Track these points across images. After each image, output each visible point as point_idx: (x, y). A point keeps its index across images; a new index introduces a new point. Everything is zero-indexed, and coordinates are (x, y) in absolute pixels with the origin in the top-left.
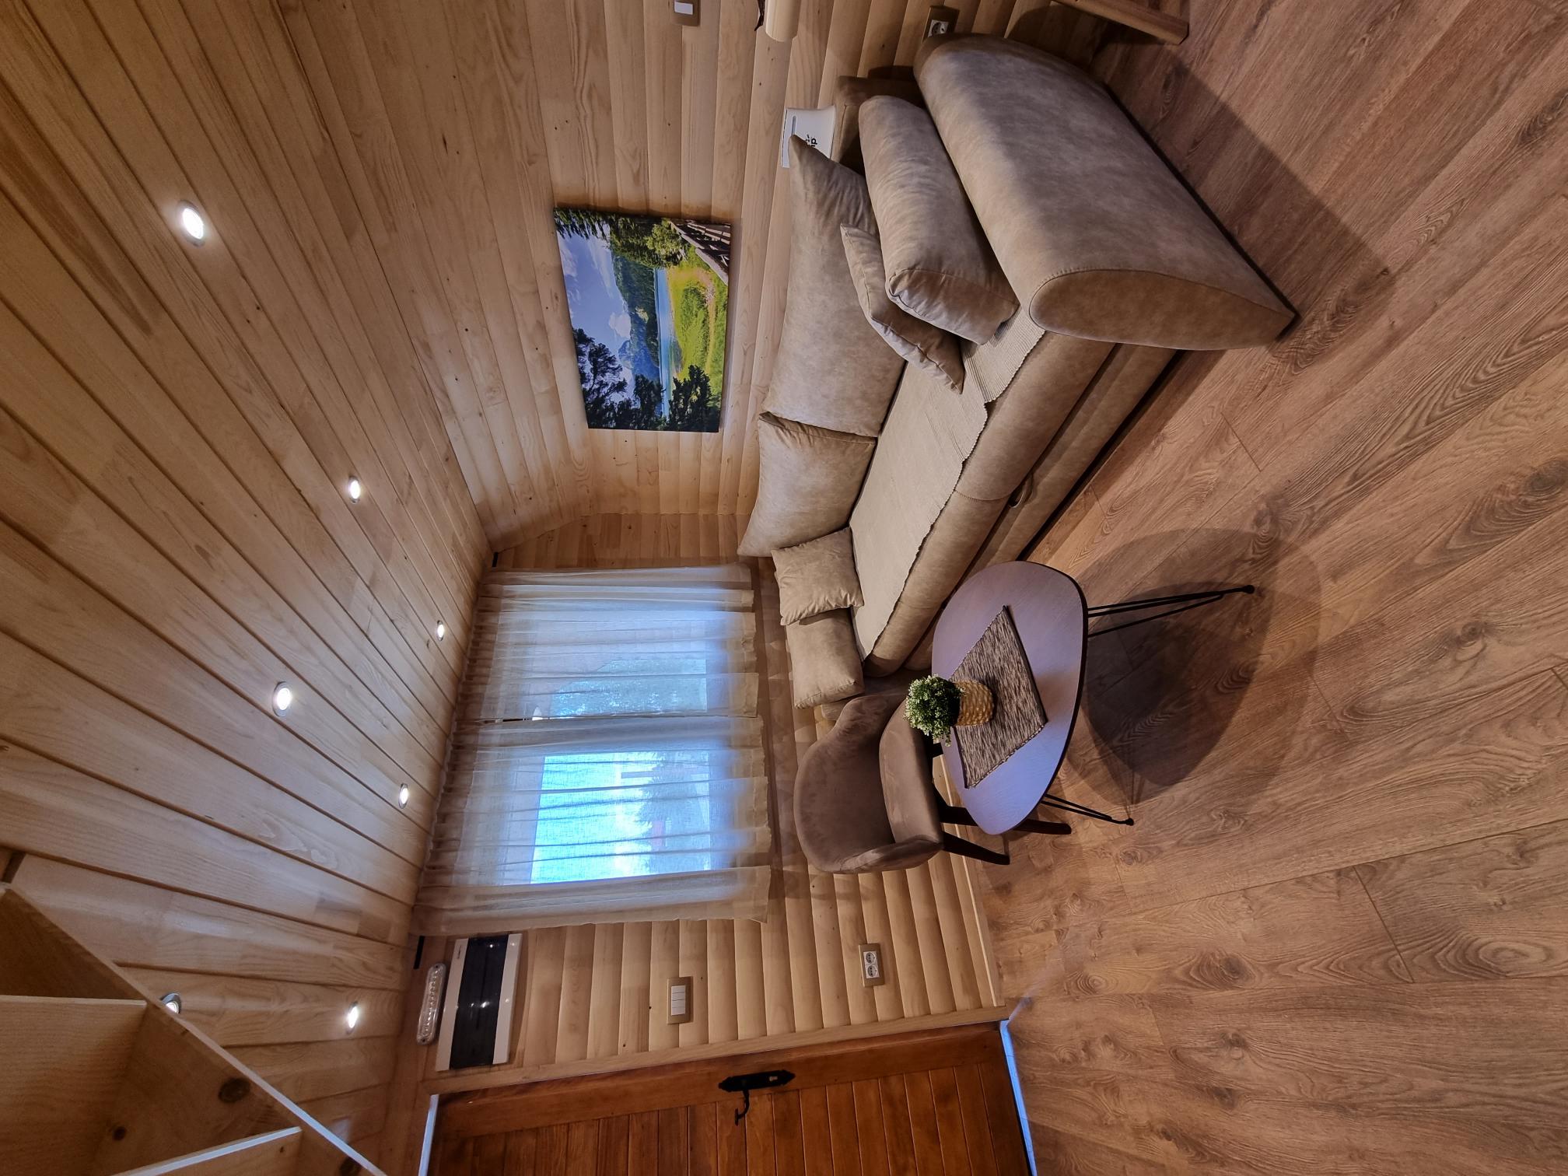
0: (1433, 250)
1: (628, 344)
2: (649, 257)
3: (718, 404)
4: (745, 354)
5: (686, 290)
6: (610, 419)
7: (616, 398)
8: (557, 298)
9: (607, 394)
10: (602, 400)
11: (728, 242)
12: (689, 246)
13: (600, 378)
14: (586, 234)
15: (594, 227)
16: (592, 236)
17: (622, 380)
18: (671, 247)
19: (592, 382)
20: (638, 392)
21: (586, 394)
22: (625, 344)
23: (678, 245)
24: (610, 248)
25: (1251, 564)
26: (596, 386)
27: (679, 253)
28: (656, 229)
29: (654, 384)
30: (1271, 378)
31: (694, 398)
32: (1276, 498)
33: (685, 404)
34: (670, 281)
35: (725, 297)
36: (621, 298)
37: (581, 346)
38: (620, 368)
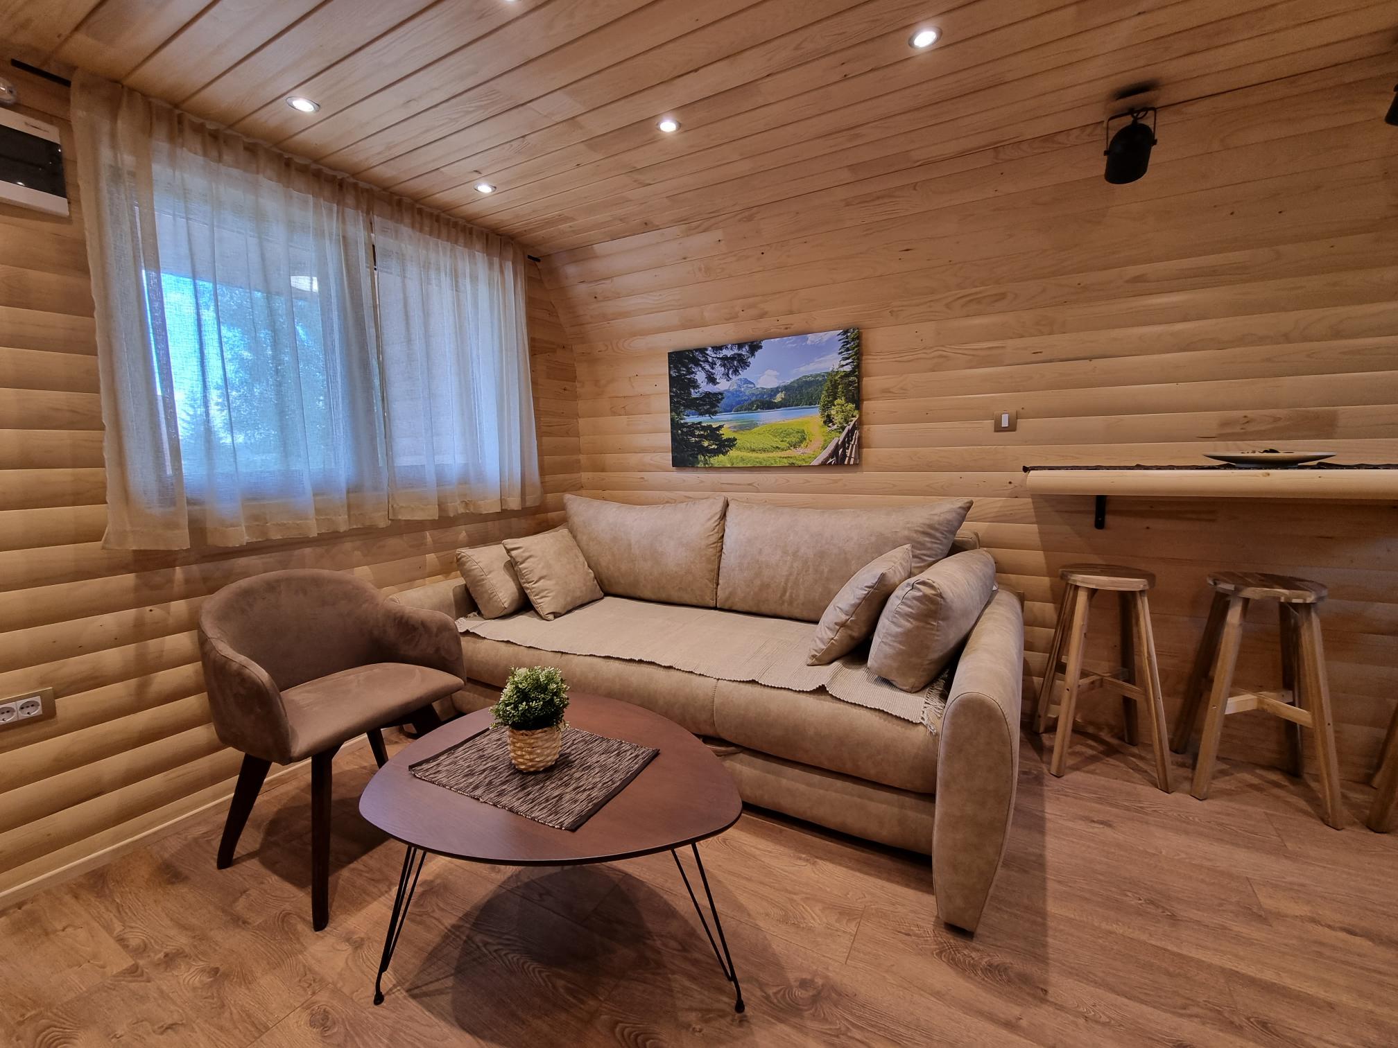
0: (1081, 1021)
1: (752, 386)
2: (828, 401)
3: (701, 465)
4: (749, 484)
5: (803, 431)
6: (679, 371)
7: (700, 377)
8: (787, 328)
9: (703, 368)
10: (697, 363)
11: (846, 463)
12: (840, 432)
13: (718, 363)
14: (842, 352)
15: (848, 358)
16: (841, 357)
17: (718, 381)
18: (838, 419)
19: (715, 356)
20: (708, 394)
21: (702, 350)
22: (753, 383)
23: (840, 423)
24: (832, 371)
25: (763, 996)
26: (710, 360)
27: (834, 425)
28: (851, 406)
29: (717, 409)
30: (918, 936)
31: (706, 444)
32: (833, 988)
33: (699, 436)
34: (810, 419)
35: (800, 463)
36: (792, 380)
37: (747, 347)
38: (729, 379)
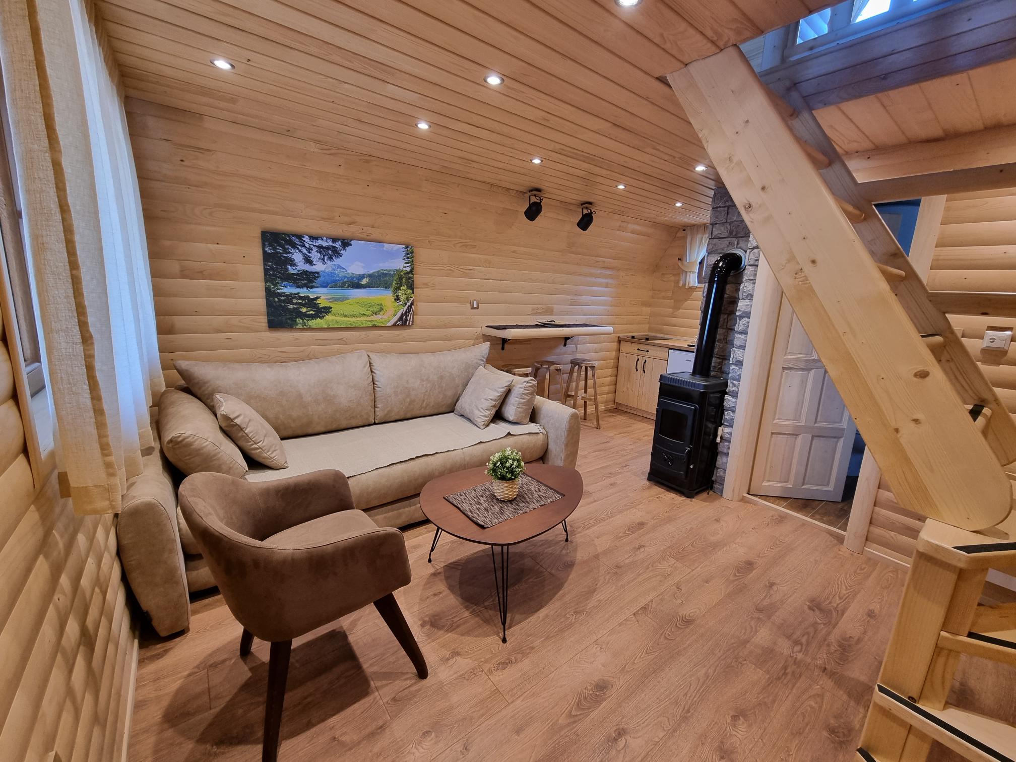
1: (344, 270)
2: (397, 287)
3: (300, 326)
4: (339, 339)
5: (381, 305)
6: (275, 249)
7: (297, 257)
8: (368, 236)
9: (300, 251)
10: (294, 246)
11: (407, 324)
12: (404, 306)
13: (315, 249)
15: (408, 263)
16: (404, 261)
17: (314, 263)
18: (403, 298)
19: (311, 243)
20: (305, 272)
21: (300, 237)
23: (404, 301)
24: (399, 269)
26: (307, 245)
27: (400, 301)
28: (410, 291)
29: (314, 284)
31: (304, 310)
33: (296, 304)
34: (385, 297)
35: (380, 325)
36: (374, 271)
37: (340, 242)
38: (324, 263)
